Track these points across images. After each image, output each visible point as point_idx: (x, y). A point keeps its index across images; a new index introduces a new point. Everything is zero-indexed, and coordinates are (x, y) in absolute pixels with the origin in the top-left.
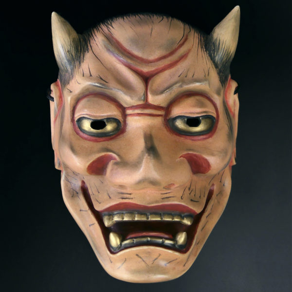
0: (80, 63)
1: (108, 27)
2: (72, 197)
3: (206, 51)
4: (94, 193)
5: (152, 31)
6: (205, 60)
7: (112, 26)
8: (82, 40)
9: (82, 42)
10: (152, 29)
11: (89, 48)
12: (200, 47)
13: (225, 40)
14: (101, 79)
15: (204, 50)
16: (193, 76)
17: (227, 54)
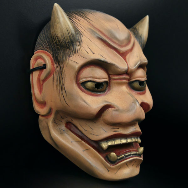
0: (80, 43)
4: (86, 130)
5: (118, 26)
7: (89, 19)
11: (81, 33)
14: (102, 56)
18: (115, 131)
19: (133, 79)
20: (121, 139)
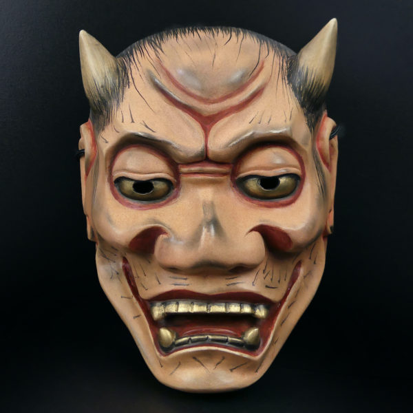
0: (118, 102)
1: (155, 50)
2: (111, 278)
3: (289, 83)
4: (139, 275)
5: (215, 58)
6: (286, 97)
7: (161, 50)
8: (120, 69)
9: (121, 72)
10: (215, 55)
11: (131, 80)
12: (280, 78)
13: (315, 69)
14: (146, 126)
15: (287, 82)
16: (269, 122)
17: (318, 88)
18: (176, 285)
19: (243, 172)
20: (192, 303)
